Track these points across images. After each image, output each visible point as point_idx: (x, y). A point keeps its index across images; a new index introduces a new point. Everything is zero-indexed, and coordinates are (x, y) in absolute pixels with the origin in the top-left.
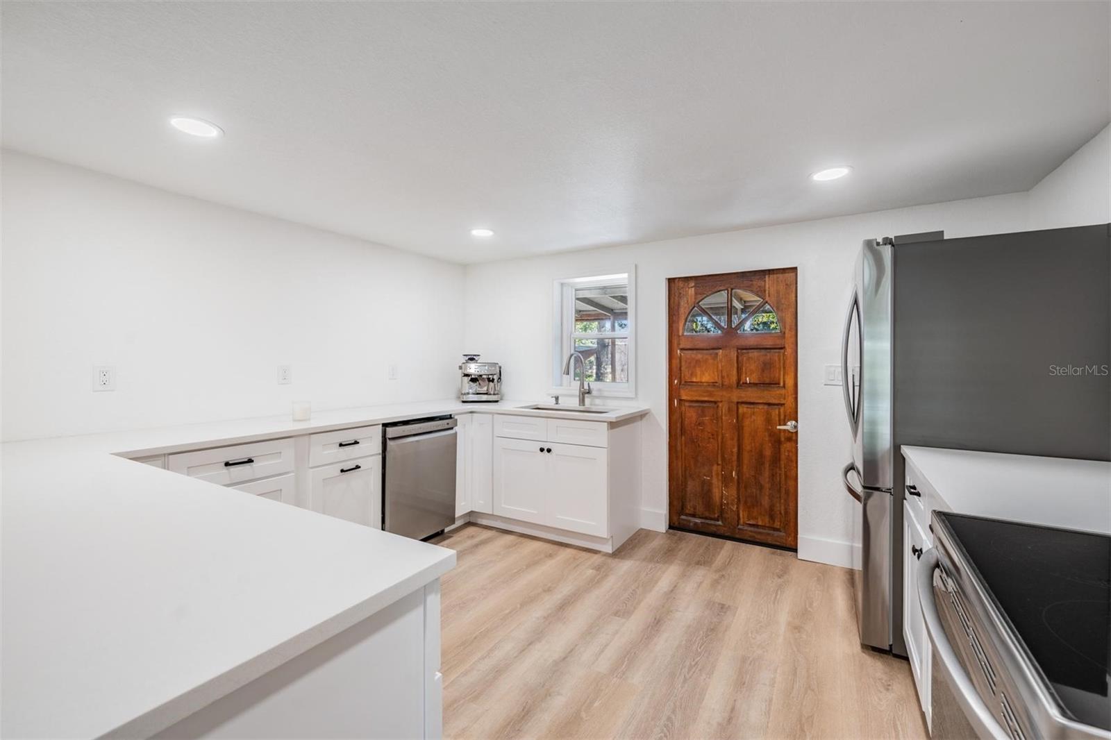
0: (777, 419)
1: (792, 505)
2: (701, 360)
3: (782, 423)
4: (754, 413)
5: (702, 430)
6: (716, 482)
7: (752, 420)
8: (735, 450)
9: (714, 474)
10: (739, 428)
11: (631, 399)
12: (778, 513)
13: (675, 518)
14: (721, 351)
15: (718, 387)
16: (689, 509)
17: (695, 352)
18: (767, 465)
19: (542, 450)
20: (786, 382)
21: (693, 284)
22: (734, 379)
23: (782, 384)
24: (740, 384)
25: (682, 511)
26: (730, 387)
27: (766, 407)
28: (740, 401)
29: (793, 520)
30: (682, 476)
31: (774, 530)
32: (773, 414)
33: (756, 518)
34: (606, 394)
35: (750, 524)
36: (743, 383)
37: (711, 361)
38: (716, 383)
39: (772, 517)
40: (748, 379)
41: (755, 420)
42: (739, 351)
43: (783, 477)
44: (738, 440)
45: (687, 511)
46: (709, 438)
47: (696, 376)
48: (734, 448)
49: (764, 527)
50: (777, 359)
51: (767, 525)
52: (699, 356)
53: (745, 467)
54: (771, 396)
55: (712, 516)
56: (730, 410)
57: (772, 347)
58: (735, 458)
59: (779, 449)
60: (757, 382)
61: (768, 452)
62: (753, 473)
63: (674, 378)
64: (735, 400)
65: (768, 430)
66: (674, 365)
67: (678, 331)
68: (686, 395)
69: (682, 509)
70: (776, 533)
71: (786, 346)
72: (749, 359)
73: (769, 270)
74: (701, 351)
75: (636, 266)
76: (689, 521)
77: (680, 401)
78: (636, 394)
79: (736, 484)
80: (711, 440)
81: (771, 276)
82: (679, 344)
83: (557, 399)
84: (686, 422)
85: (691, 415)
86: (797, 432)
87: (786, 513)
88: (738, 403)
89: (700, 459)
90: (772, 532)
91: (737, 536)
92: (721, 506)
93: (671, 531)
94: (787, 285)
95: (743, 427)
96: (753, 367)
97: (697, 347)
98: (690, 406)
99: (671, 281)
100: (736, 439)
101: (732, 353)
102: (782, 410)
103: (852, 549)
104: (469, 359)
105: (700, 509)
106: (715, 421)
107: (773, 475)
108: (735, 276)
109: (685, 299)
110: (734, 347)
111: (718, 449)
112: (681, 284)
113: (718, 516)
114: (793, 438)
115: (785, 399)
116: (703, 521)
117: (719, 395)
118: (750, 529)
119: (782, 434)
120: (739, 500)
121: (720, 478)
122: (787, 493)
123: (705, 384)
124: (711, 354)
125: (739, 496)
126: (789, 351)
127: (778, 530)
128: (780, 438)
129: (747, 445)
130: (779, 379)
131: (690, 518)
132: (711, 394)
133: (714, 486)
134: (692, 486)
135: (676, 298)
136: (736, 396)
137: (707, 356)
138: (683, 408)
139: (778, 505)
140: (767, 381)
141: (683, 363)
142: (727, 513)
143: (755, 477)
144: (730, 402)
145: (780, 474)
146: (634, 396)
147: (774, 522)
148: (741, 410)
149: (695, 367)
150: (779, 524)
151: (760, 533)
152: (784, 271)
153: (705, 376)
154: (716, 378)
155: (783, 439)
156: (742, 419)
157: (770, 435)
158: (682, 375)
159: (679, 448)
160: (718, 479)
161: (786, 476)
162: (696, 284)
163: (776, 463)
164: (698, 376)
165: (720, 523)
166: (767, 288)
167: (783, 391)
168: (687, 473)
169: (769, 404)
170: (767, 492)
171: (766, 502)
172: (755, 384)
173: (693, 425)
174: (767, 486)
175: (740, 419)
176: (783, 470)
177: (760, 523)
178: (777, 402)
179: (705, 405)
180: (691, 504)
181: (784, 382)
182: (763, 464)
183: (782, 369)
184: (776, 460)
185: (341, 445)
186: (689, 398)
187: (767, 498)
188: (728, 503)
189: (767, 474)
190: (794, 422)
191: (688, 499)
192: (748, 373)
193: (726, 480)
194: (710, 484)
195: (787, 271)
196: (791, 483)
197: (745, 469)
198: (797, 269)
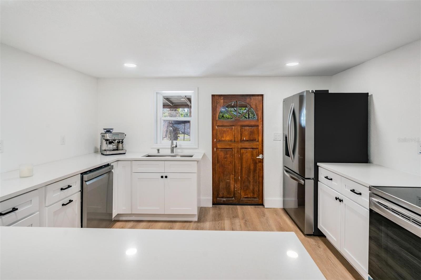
0: (256, 154)
1: (261, 188)
2: (226, 131)
3: (257, 156)
4: (247, 152)
5: (226, 161)
6: (232, 182)
7: (246, 155)
8: (240, 168)
9: (231, 179)
10: (241, 159)
11: (196, 149)
12: (256, 191)
13: (215, 200)
14: (234, 127)
15: (232, 142)
16: (221, 195)
17: (223, 127)
18: (252, 173)
19: (162, 177)
20: (259, 139)
21: (222, 98)
22: (239, 138)
23: (257, 140)
24: (242, 141)
25: (218, 196)
26: (237, 142)
27: (251, 150)
28: (242, 147)
29: (261, 193)
30: (218, 181)
31: (254, 198)
32: (254, 152)
33: (247, 195)
34: (183, 147)
35: (245, 197)
36: (243, 140)
37: (230, 131)
38: (232, 140)
39: (254, 193)
40: (244, 138)
41: (247, 155)
42: (241, 127)
43: (257, 177)
44: (241, 163)
45: (220, 196)
46: (229, 164)
47: (224, 138)
48: (239, 167)
49: (250, 198)
50: (255, 130)
51: (252, 197)
52: (225, 129)
53: (243, 174)
54: (254, 145)
55: (231, 197)
56: (238, 151)
57: (253, 125)
58: (240, 171)
59: (256, 166)
60: (248, 139)
61: (252, 168)
62: (246, 177)
63: (214, 138)
64: (240, 147)
65: (252, 159)
66: (214, 133)
67: (216, 118)
68: (220, 146)
69: (218, 195)
70: (255, 199)
71: (259, 125)
72: (245, 130)
73: (253, 95)
74: (225, 127)
75: (198, 88)
76: (221, 200)
77: (217, 148)
78: (198, 146)
79: (240, 182)
80: (230, 164)
81: (253, 97)
82: (216, 124)
83: (158, 150)
84: (220, 157)
85: (222, 154)
86: (263, 159)
87: (259, 190)
88: (241, 148)
89: (225, 173)
90: (253, 199)
91: (241, 203)
92: (234, 192)
93: (214, 206)
94: (259, 101)
95: (243, 158)
96: (246, 133)
97: (224, 125)
98: (221, 151)
99: (213, 96)
100: (240, 163)
101: (239, 128)
102: (257, 150)
104: (107, 131)
105: (225, 194)
106: (231, 157)
107: (254, 177)
108: (240, 96)
109: (219, 104)
110: (239, 126)
111: (233, 167)
112: (217, 98)
113: (233, 196)
114: (262, 161)
115: (258, 146)
116: (227, 199)
117: (233, 145)
118: (245, 199)
119: (257, 160)
120: (241, 189)
121: (234, 180)
122: (259, 182)
123: (227, 141)
124: (230, 128)
125: (241, 186)
126: (260, 127)
127: (256, 198)
128: (256, 161)
129: (244, 165)
130: (256, 139)
131: (221, 199)
132: (230, 145)
133: (231, 184)
134: (222, 185)
135: (215, 104)
136: (240, 145)
137: (229, 129)
138: (218, 151)
139: (256, 188)
140: (252, 139)
141: (218, 132)
142: (237, 194)
143: (247, 178)
144: (238, 148)
145: (257, 176)
146: (197, 147)
147: (254, 195)
148: (242, 151)
149: (223, 134)
150: (256, 195)
151: (250, 200)
152: (258, 95)
153: (228, 138)
154: (232, 138)
155: (257, 162)
156: (242, 155)
157: (253, 161)
158: (218, 137)
159: (216, 169)
160: (233, 181)
161: (259, 176)
162: (224, 98)
163: (255, 172)
164: (225, 138)
165: (234, 199)
166: (252, 102)
167: (258, 143)
168: (220, 179)
169: (252, 148)
170: (252, 183)
171: (251, 187)
172: (247, 141)
173: (222, 158)
174: (252, 181)
175: (241, 155)
176: (257, 174)
177: (249, 196)
178: (255, 147)
179: (227, 150)
180: (222, 192)
181: (258, 139)
182: (250, 172)
183: (257, 134)
184: (255, 170)
185: (62, 189)
186: (221, 147)
187: (252, 186)
188: (237, 190)
189: (252, 176)
190: (261, 155)
191: (220, 191)
192: (245, 136)
193: (236, 181)
194: (229, 183)
195: (259, 96)
196: (261, 179)
197: (243, 175)
198: (263, 95)
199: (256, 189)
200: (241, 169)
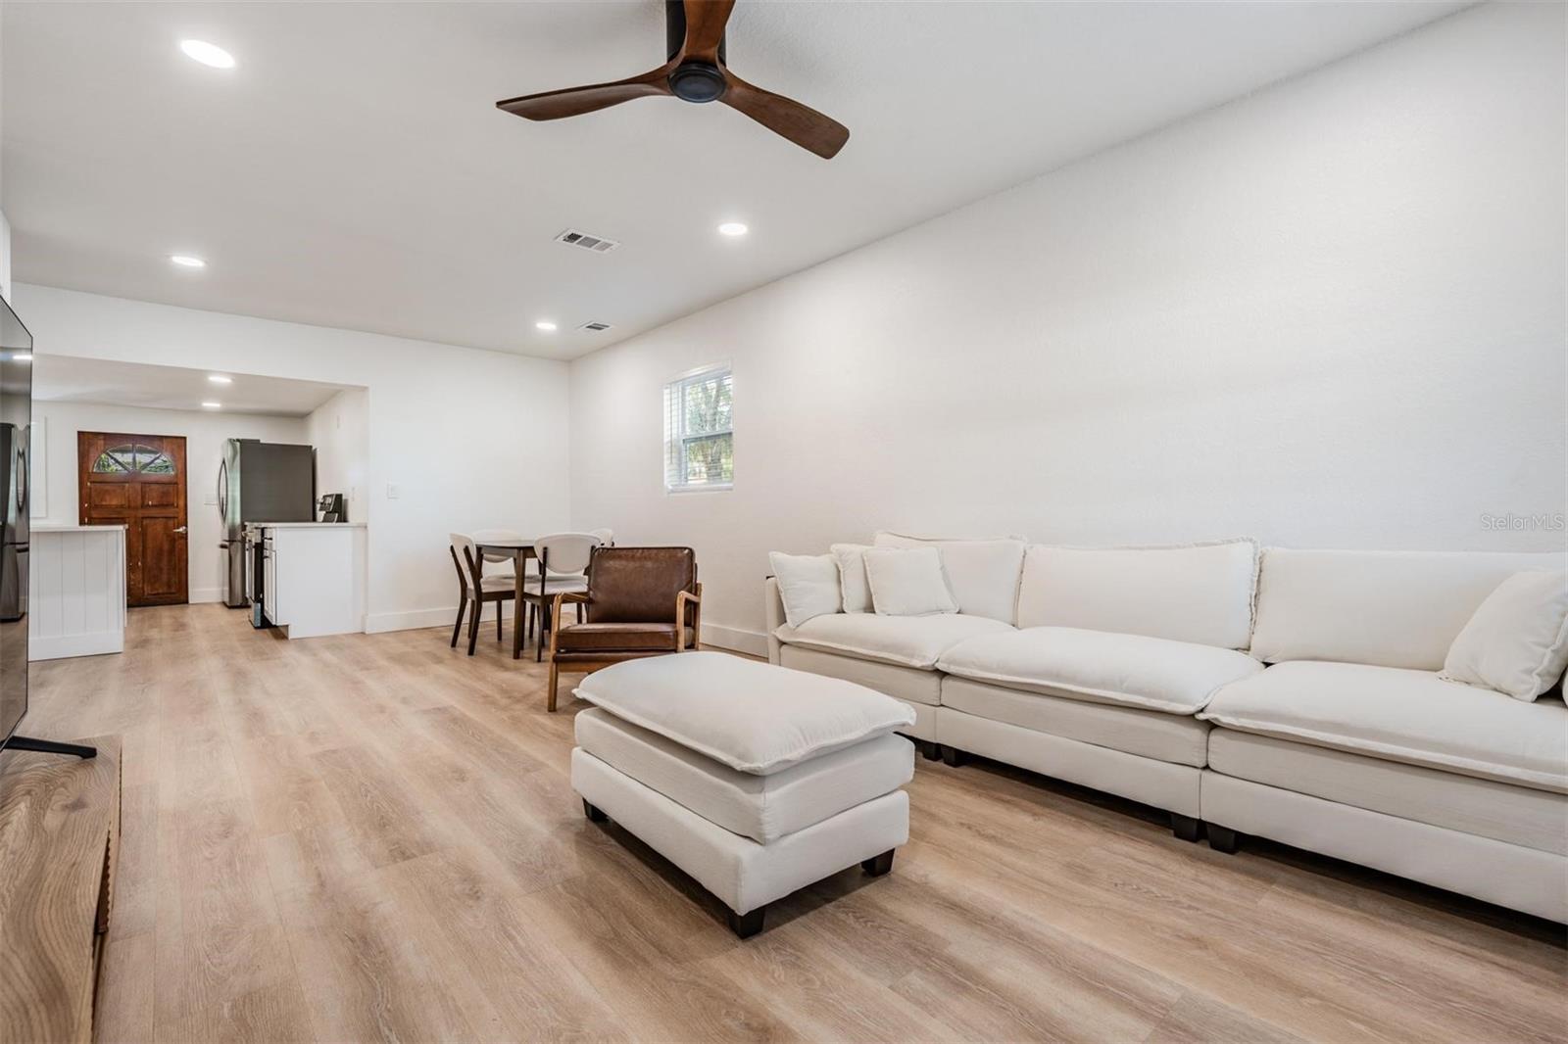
0: (173, 526)
1: (184, 577)
2: (110, 490)
3: (176, 528)
4: (155, 523)
7: (154, 528)
8: (141, 549)
10: (144, 534)
12: (174, 583)
14: (127, 484)
15: (125, 508)
17: (104, 484)
18: (165, 555)
20: (179, 504)
21: (102, 438)
22: (139, 502)
23: (175, 506)
24: (144, 506)
26: (136, 508)
27: (164, 519)
28: (144, 516)
29: (185, 585)
31: (171, 594)
32: (170, 523)
33: (157, 590)
35: (152, 594)
36: (147, 505)
37: (119, 491)
38: (124, 505)
39: (169, 586)
40: (150, 502)
41: (157, 528)
42: (143, 484)
43: (177, 561)
44: (143, 541)
48: (139, 547)
49: (163, 594)
50: (172, 490)
51: (165, 592)
52: (108, 487)
54: (169, 512)
56: (136, 522)
57: (167, 483)
58: (140, 553)
59: (175, 543)
60: (157, 504)
61: (166, 547)
62: (154, 561)
63: (84, 502)
64: (141, 516)
65: (165, 533)
66: (84, 493)
67: (88, 469)
68: (96, 514)
70: (173, 596)
71: (179, 483)
72: (150, 489)
73: (165, 437)
74: (109, 484)
75: (46, 419)
77: (90, 518)
79: (141, 570)
81: (166, 440)
82: (89, 478)
86: (187, 534)
87: (180, 582)
88: (143, 518)
90: (169, 595)
91: (143, 603)
94: (178, 446)
95: (146, 534)
96: (154, 494)
97: (106, 481)
99: (81, 433)
101: (137, 486)
102: (176, 520)
103: (223, 591)
107: (170, 561)
108: (140, 436)
109: (94, 447)
110: (138, 482)
112: (90, 436)
114: (185, 536)
115: (178, 513)
117: (126, 513)
118: (152, 597)
119: (176, 535)
120: (144, 580)
122: (180, 570)
123: (113, 506)
124: (119, 486)
125: (143, 577)
126: (181, 486)
127: (174, 593)
128: (175, 537)
129: (150, 545)
130: (174, 503)
132: (119, 513)
135: (86, 447)
136: (140, 513)
137: (116, 487)
139: (174, 578)
140: (164, 503)
141: (93, 492)
142: (134, 590)
143: (156, 563)
144: (136, 517)
145: (175, 560)
146: (44, 515)
147: (171, 589)
148: (145, 523)
149: (104, 494)
150: (174, 590)
151: (161, 598)
152: (176, 438)
153: (114, 501)
154: (124, 502)
155: (177, 538)
156: (146, 528)
157: (167, 536)
158: (92, 499)
161: (179, 560)
162: (104, 437)
163: (172, 553)
166: (164, 448)
167: (177, 509)
169: (166, 517)
170: (165, 571)
171: (165, 577)
172: (156, 506)
174: (165, 568)
175: (144, 528)
176: (177, 557)
177: (160, 591)
178: (172, 515)
181: (177, 503)
182: (162, 555)
183: (176, 496)
184: (171, 551)
186: (99, 516)
187: (165, 575)
188: (134, 583)
189: (165, 560)
190: (185, 527)
192: (151, 499)
193: (132, 569)
195: (179, 438)
196: (183, 564)
197: (149, 560)
198: (185, 438)
199: (175, 580)
200: (144, 548)
